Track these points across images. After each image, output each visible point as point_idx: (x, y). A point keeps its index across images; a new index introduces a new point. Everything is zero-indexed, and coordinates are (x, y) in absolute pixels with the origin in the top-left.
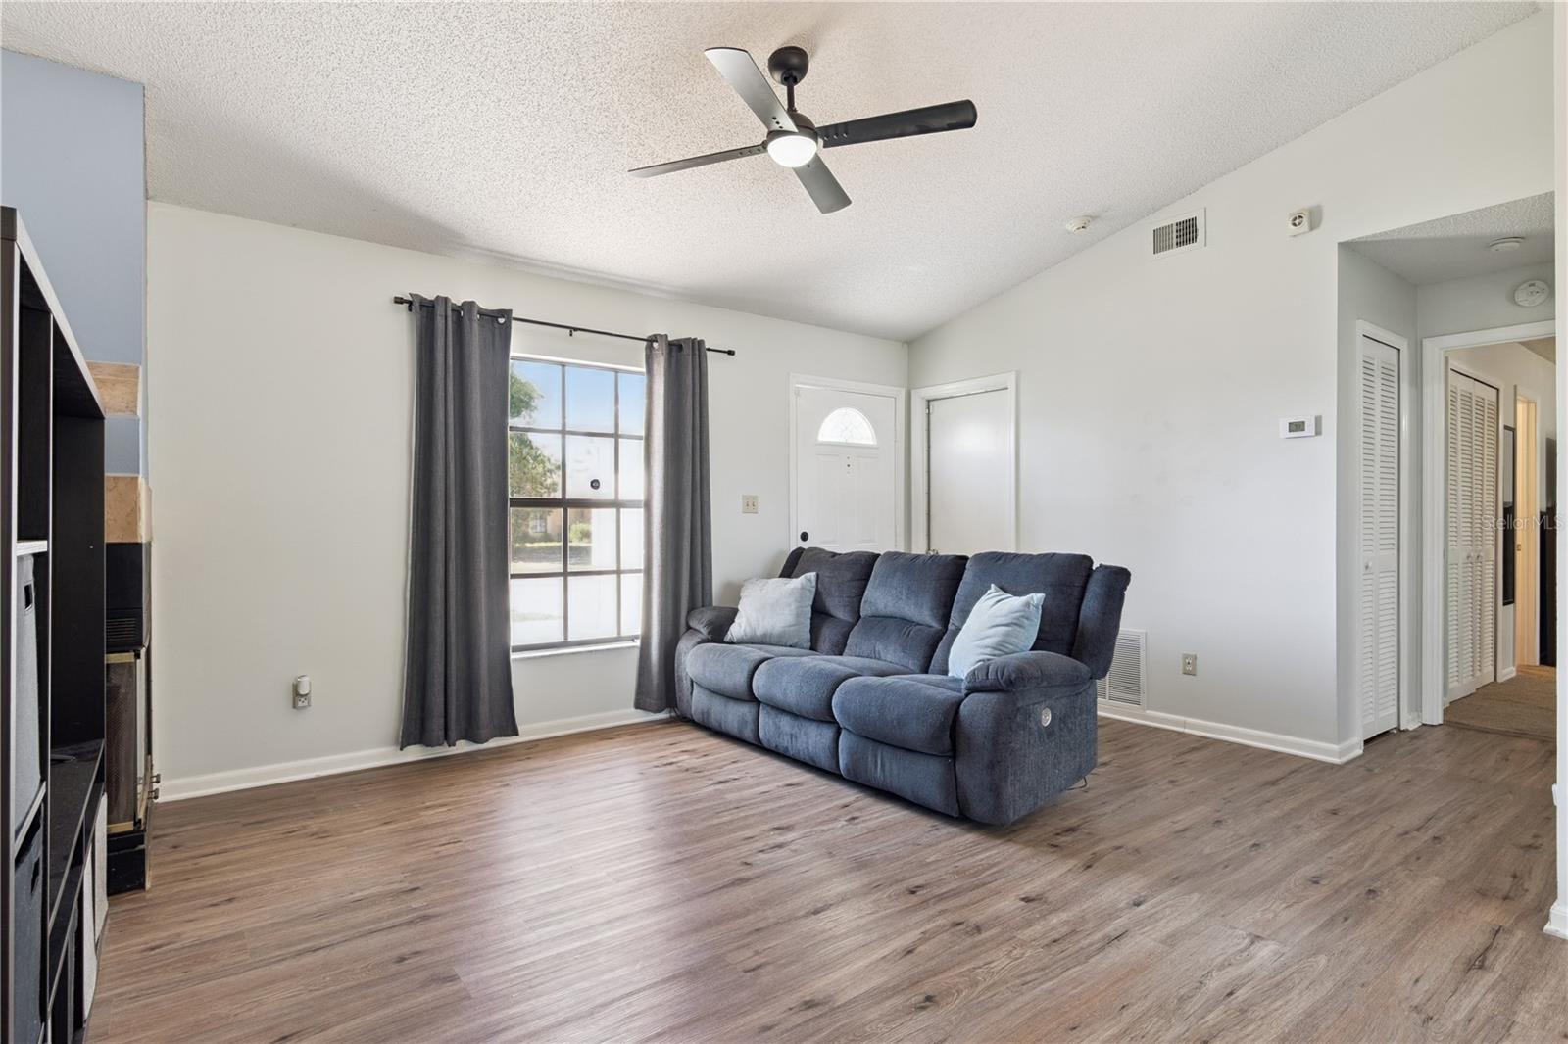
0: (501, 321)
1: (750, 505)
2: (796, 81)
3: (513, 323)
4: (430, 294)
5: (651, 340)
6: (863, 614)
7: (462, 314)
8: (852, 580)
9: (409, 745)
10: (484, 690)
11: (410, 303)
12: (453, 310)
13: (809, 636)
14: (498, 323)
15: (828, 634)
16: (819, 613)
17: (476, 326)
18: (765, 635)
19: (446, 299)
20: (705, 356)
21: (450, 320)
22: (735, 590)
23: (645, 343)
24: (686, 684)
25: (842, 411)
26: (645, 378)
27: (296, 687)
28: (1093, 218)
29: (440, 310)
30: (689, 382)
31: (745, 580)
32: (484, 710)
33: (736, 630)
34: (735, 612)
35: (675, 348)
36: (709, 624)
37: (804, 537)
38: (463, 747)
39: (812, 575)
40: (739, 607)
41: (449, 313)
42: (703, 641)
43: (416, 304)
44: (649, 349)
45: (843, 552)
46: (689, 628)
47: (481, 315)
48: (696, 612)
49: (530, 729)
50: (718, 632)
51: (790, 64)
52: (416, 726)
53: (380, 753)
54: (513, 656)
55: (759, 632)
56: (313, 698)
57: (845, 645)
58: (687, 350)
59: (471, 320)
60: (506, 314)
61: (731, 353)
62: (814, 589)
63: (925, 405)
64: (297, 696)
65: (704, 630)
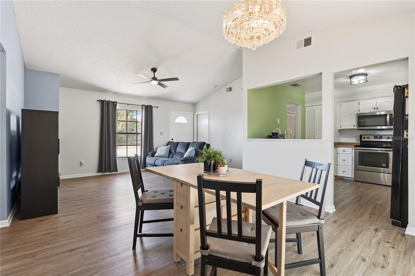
0: (115, 103)
1: (162, 134)
2: (155, 72)
3: (117, 103)
4: (103, 99)
5: (142, 106)
6: (176, 152)
7: (108, 102)
8: (175, 147)
9: (99, 172)
10: (112, 164)
11: (100, 101)
12: (107, 102)
13: (168, 156)
14: (115, 104)
15: (171, 155)
16: (170, 152)
17: (111, 104)
18: (160, 156)
19: (106, 100)
20: (152, 108)
21: (106, 104)
22: (157, 148)
23: (141, 106)
24: (147, 164)
25: (180, 117)
26: (141, 112)
27: (81, 162)
28: (216, 86)
29: (105, 102)
30: (149, 113)
31: (159, 147)
32: (112, 167)
33: (156, 155)
34: (156, 152)
35: (147, 107)
36: (151, 154)
37: (172, 139)
38: (108, 173)
39: (169, 146)
40: (157, 151)
41: (106, 103)
42: (150, 157)
43: (101, 101)
44: (142, 107)
45: (175, 142)
46: (148, 155)
47: (112, 102)
48: (150, 152)
49: (119, 171)
50: (153, 155)
51: (154, 70)
52: (100, 169)
53: (94, 173)
54: (117, 159)
55: (159, 155)
56: (83, 164)
57: (173, 157)
58: (149, 107)
59: (110, 103)
60: (116, 102)
61: (158, 107)
62: (169, 148)
63: (197, 116)
64: (81, 164)
65: (150, 155)
